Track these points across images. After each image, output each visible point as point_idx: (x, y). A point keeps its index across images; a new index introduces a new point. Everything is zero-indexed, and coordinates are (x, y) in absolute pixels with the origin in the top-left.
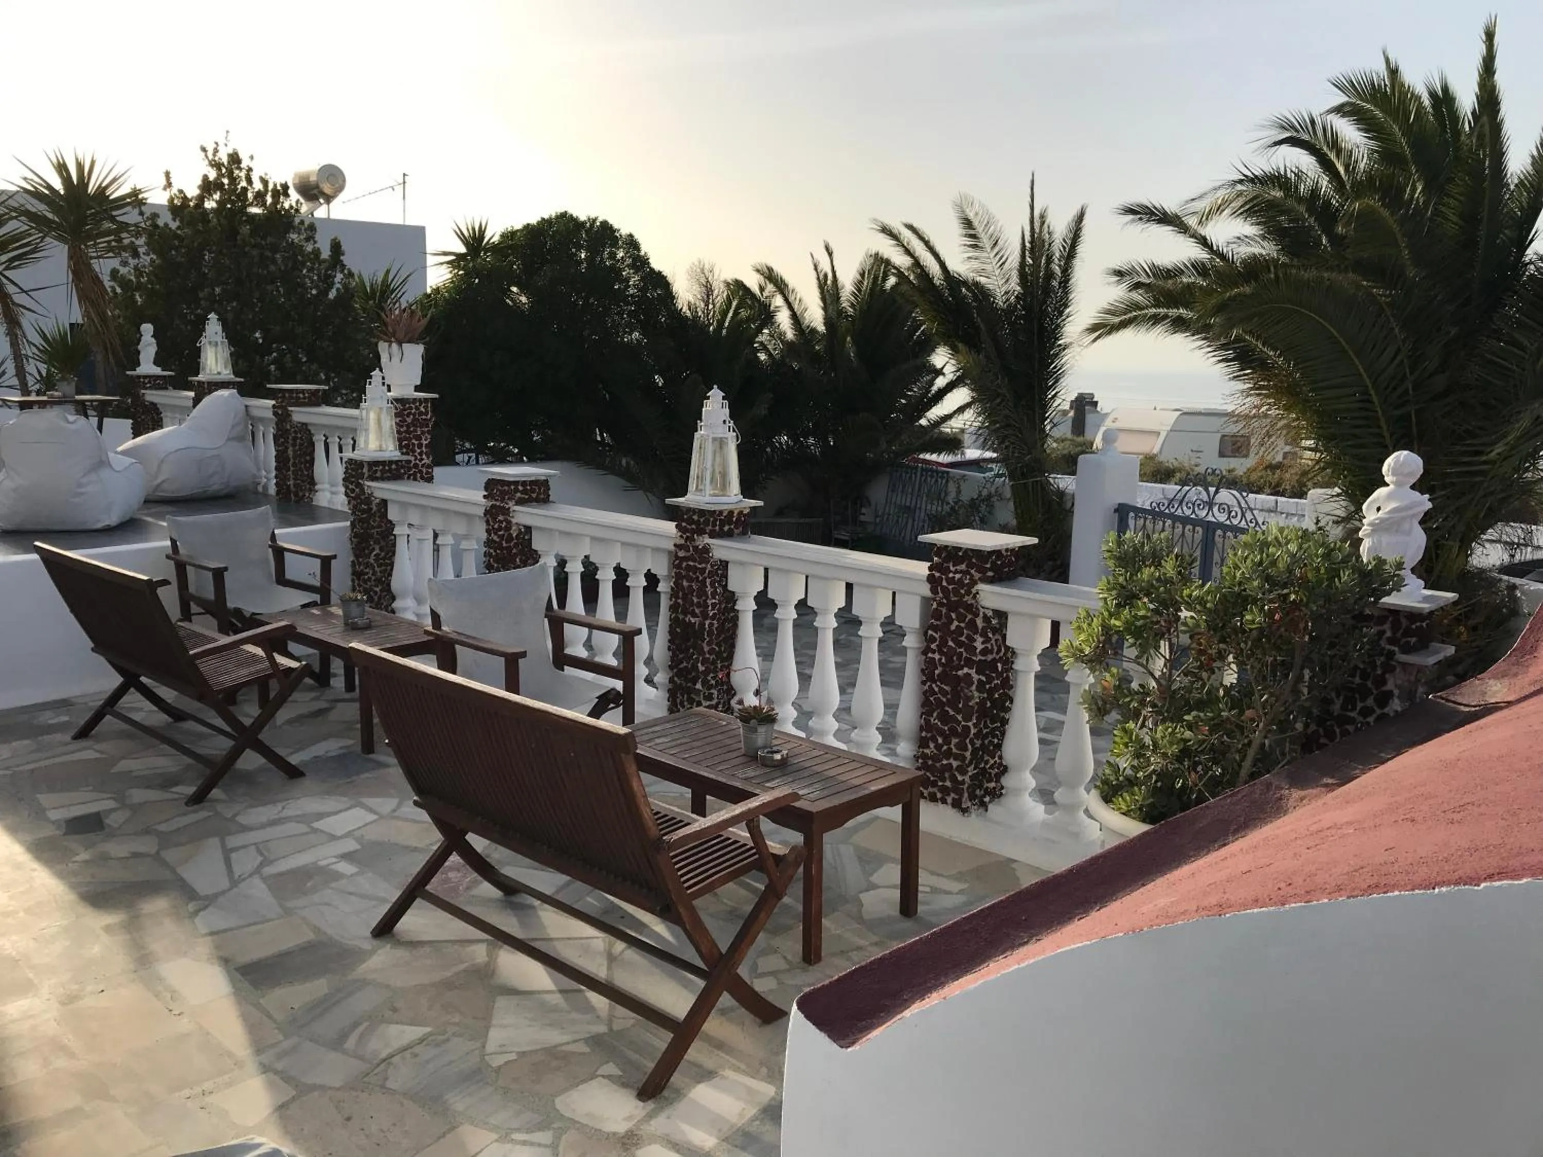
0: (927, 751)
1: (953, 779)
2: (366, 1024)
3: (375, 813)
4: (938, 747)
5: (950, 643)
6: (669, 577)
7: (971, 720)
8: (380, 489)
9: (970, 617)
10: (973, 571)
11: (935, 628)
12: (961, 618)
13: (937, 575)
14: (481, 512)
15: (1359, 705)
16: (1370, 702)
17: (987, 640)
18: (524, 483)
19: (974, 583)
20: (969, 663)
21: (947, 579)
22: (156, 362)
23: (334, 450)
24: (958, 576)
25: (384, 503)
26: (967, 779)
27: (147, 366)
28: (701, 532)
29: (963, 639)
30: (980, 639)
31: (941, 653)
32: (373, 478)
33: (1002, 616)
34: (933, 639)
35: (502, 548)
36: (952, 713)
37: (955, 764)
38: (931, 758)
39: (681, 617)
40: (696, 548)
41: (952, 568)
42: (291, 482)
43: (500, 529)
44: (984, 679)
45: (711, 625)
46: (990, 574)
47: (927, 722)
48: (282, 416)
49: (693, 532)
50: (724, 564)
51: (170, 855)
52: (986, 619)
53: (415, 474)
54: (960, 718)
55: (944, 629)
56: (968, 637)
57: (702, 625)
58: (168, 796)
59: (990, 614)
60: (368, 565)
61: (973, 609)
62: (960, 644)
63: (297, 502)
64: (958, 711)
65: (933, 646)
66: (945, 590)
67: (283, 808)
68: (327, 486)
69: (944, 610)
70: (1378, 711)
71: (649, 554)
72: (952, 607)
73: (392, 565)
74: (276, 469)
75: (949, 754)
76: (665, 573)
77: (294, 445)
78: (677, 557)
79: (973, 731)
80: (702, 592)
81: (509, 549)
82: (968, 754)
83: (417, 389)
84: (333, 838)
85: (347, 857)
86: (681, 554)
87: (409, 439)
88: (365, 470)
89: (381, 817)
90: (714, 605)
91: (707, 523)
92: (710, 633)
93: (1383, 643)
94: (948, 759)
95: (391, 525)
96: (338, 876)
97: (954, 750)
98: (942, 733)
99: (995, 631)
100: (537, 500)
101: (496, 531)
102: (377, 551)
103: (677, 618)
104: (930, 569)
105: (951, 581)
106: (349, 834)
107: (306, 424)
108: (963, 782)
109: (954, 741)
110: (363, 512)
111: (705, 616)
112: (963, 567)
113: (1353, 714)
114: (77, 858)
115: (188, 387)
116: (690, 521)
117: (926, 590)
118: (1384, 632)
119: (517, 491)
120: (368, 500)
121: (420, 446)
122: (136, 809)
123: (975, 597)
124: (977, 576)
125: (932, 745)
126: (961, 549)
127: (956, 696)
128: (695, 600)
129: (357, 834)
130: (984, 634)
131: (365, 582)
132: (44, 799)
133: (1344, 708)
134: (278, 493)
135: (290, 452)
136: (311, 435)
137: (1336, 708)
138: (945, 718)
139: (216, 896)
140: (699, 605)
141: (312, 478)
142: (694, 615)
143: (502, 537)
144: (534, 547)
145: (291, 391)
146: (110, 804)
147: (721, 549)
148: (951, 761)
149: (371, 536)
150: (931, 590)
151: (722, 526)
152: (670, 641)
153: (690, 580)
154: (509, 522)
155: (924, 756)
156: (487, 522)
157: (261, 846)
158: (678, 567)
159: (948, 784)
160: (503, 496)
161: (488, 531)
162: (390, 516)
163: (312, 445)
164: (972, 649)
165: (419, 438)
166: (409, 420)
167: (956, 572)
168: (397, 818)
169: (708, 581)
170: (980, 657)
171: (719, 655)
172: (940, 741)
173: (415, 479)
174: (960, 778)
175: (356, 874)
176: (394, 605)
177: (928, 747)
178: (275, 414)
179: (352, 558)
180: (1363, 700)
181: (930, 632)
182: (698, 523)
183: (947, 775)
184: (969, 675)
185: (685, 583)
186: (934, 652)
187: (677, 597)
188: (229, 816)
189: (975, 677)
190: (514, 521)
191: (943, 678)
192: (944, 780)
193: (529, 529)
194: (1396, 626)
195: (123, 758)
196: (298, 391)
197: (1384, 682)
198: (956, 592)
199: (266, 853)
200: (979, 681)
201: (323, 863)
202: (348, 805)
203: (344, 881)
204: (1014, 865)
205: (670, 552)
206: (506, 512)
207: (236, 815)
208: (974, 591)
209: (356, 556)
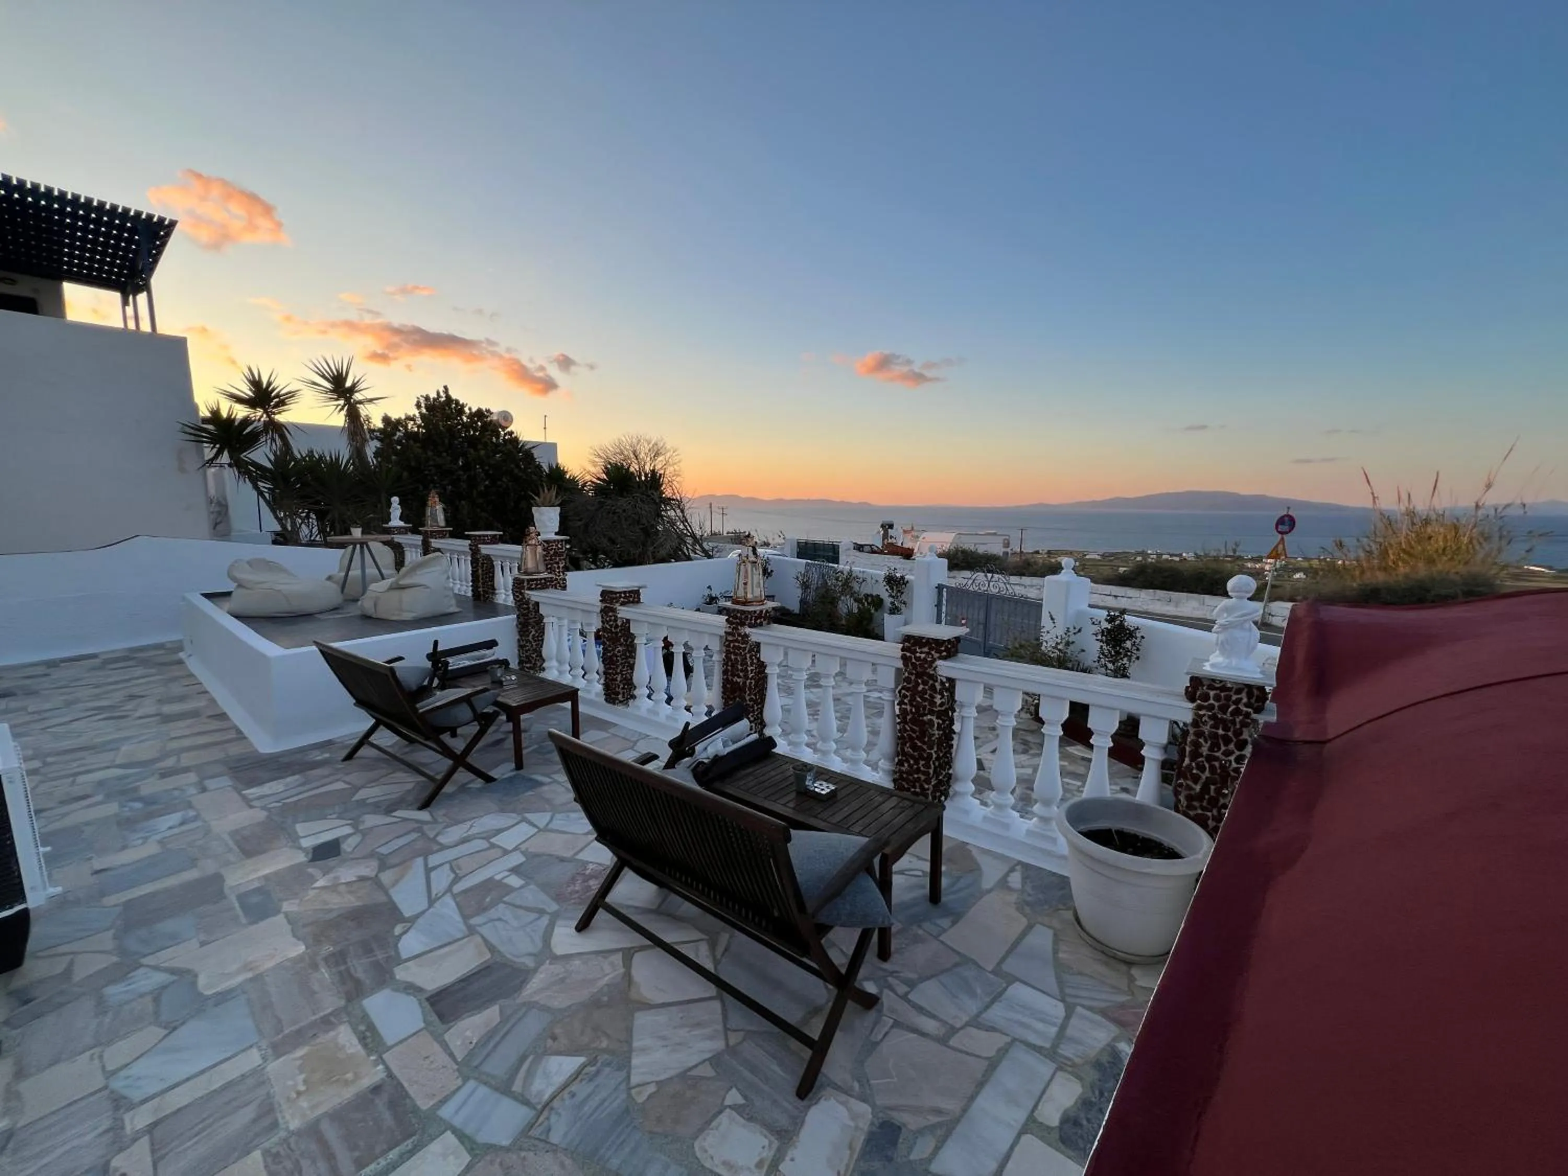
0: (903, 769)
1: (922, 787)
2: (531, 1058)
3: (535, 826)
4: (910, 766)
5: (919, 699)
6: (720, 652)
7: (932, 749)
8: (534, 596)
9: (931, 682)
10: (933, 652)
11: (908, 689)
12: (925, 683)
13: (908, 654)
14: (598, 610)
15: (1223, 748)
16: (1232, 746)
17: (943, 697)
18: (625, 592)
19: (934, 660)
20: (931, 712)
21: (916, 657)
22: (401, 519)
23: (507, 570)
24: (923, 656)
25: (537, 604)
26: (931, 787)
27: (396, 521)
28: (743, 624)
29: (927, 696)
30: (939, 697)
31: (911, 705)
32: (529, 589)
33: (952, 681)
34: (905, 696)
35: (612, 633)
36: (919, 744)
37: (923, 778)
38: (906, 773)
39: (730, 678)
40: (739, 635)
41: (918, 650)
42: (481, 589)
43: (610, 620)
44: (941, 722)
45: (751, 683)
46: (944, 654)
47: (902, 749)
48: (475, 552)
49: (737, 624)
50: (758, 645)
51: (386, 877)
52: (942, 683)
53: (555, 585)
54: (925, 747)
55: (914, 691)
56: (930, 695)
57: (744, 683)
58: (388, 820)
59: (944, 680)
60: (528, 641)
61: (933, 678)
62: (925, 700)
63: (485, 601)
64: (924, 743)
65: (906, 701)
66: (913, 664)
67: (472, 826)
68: (503, 591)
69: (913, 678)
70: (1237, 753)
71: (706, 637)
72: (918, 675)
73: (542, 640)
74: (472, 581)
75: (918, 771)
76: (718, 649)
77: (482, 567)
78: (727, 640)
79: (934, 756)
80: (744, 663)
81: (616, 633)
82: (931, 771)
83: (556, 534)
84: (506, 852)
85: (515, 870)
86: (730, 638)
87: (551, 564)
88: (525, 584)
89: (540, 830)
90: (752, 670)
91: (746, 618)
92: (750, 688)
93: (1241, 707)
94: (917, 773)
95: (542, 617)
96: (510, 890)
97: (922, 768)
98: (913, 757)
99: (947, 690)
100: (633, 602)
101: (608, 622)
102: (533, 633)
103: (727, 679)
104: (903, 650)
105: (918, 659)
106: (516, 849)
107: (488, 555)
108: (928, 789)
109: (922, 762)
110: (525, 609)
111: (746, 677)
112: (926, 649)
113: (1217, 754)
114: (318, 884)
115: (419, 533)
116: (735, 617)
117: (900, 664)
118: (1241, 699)
119: (621, 597)
120: (527, 602)
121: (559, 568)
122: (365, 834)
123: (935, 669)
124: (936, 655)
125: (906, 765)
126: (923, 638)
127: (923, 733)
128: (740, 667)
129: (523, 847)
130: (941, 694)
131: (527, 651)
132: (300, 828)
133: (1211, 749)
134: (473, 596)
135: (480, 571)
136: (492, 561)
137: (1205, 750)
138: (914, 747)
139: (417, 916)
140: (742, 671)
141: (493, 586)
142: (739, 677)
143: (611, 626)
144: (632, 631)
145: (480, 536)
146: (348, 830)
147: (755, 634)
148: (920, 775)
149: (529, 624)
150: (904, 664)
151: (756, 620)
152: (723, 693)
153: (736, 654)
154: (616, 617)
155: (901, 772)
156: (602, 617)
157: (454, 864)
158: (728, 646)
159: (918, 790)
160: (612, 601)
161: (602, 622)
162: (541, 612)
163: (493, 567)
164: (933, 703)
165: (557, 563)
166: (552, 552)
167: (921, 653)
168: (552, 831)
169: (748, 656)
170: (939, 708)
171: (755, 701)
172: (912, 762)
173: (556, 588)
174: (926, 786)
175: (522, 887)
176: (544, 665)
177: (903, 766)
178: (471, 549)
179: (518, 637)
180: (1226, 744)
181: (903, 691)
182: (740, 619)
183: (917, 784)
184: (931, 720)
185: (733, 657)
186: (906, 704)
187: (727, 665)
188: (432, 836)
189: (936, 721)
190: (619, 616)
191: (914, 721)
192: (914, 787)
193: (628, 621)
194: (1250, 695)
195: (363, 787)
196: (484, 536)
197: (1241, 734)
198: (921, 666)
199: (458, 872)
200: (938, 723)
201: (498, 877)
202: (515, 821)
203: (513, 895)
204: (968, 847)
205: (721, 637)
206: (614, 610)
207: (437, 835)
208: (934, 665)
209: (521, 636)
